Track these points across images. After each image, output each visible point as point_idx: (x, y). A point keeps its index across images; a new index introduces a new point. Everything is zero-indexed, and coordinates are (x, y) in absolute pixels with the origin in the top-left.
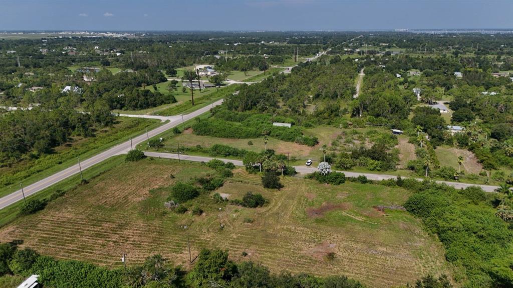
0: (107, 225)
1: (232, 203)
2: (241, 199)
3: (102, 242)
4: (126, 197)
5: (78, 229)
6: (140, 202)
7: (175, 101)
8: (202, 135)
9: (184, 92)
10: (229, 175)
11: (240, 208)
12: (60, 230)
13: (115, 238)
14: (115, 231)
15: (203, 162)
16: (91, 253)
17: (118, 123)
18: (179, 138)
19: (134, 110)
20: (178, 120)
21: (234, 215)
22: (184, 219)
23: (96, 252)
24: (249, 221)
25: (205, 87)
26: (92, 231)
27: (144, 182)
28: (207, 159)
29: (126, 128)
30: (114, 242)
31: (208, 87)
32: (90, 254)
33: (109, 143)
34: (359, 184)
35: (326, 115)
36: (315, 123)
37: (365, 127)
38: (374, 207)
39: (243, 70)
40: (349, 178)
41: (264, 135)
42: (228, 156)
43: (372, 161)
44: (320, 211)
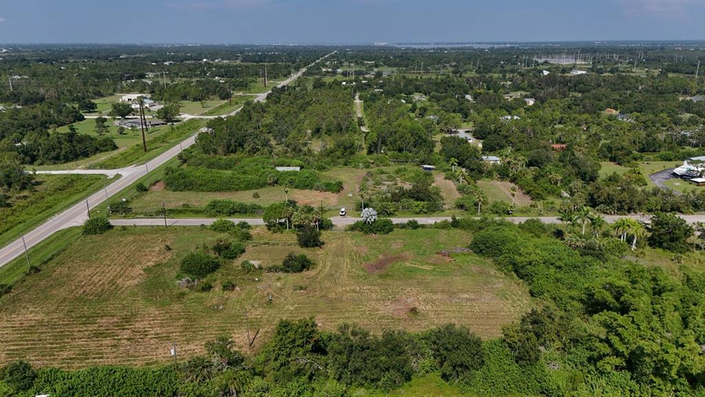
0: (104, 321)
1: (270, 270)
2: (280, 263)
3: (108, 342)
4: (112, 282)
5: (62, 332)
6: (137, 286)
7: (115, 148)
8: (181, 191)
9: (121, 133)
10: (248, 237)
11: (282, 274)
12: (35, 336)
13: (126, 334)
14: (122, 326)
15: (203, 225)
16: (102, 358)
17: (38, 183)
18: (148, 197)
19: (55, 163)
20: (134, 173)
21: (278, 284)
22: (213, 298)
24: (301, 288)
25: (152, 125)
26: (87, 331)
27: (130, 260)
28: (208, 222)
29: (55, 191)
30: (128, 339)
31: (156, 125)
32: (101, 360)
33: (40, 213)
34: (410, 231)
35: (339, 153)
36: (329, 164)
37: (390, 165)
38: (437, 253)
39: (195, 99)
40: (397, 224)
41: (270, 184)
42: (233, 213)
43: (416, 203)
44: (380, 265)
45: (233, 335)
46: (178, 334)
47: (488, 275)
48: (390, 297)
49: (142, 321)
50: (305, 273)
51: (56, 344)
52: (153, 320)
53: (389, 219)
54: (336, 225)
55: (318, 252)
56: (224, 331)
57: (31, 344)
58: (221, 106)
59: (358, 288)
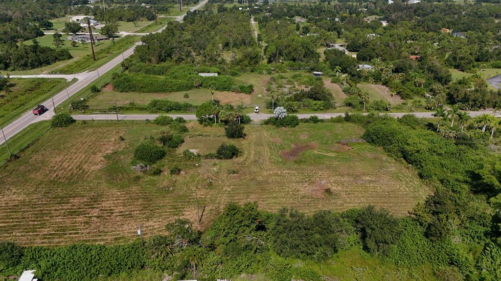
0: (76, 201)
1: (207, 157)
2: (214, 152)
4: (79, 167)
5: (42, 210)
6: (100, 170)
7: (70, 57)
8: (127, 92)
9: (74, 46)
10: (185, 130)
11: (217, 161)
13: (95, 212)
14: (91, 205)
15: (147, 120)
16: (77, 233)
17: (12, 85)
18: (100, 97)
19: (24, 69)
20: (88, 77)
21: (215, 169)
22: (163, 180)
23: (83, 231)
24: (234, 172)
25: (97, 40)
26: (62, 209)
27: (91, 149)
28: (153, 117)
29: (26, 92)
30: (98, 217)
31: (100, 40)
32: (76, 235)
33: (15, 109)
34: (312, 124)
35: (246, 62)
36: (240, 71)
37: (287, 72)
38: (337, 143)
39: (129, 20)
40: (302, 119)
41: (196, 87)
42: (170, 110)
43: (315, 102)
44: (293, 153)
45: (184, 212)
46: (138, 212)
47: (381, 160)
48: (307, 180)
49: (108, 201)
50: (235, 159)
51: (38, 221)
52: (116, 200)
53: (295, 115)
54: (253, 120)
55: (243, 142)
56: (176, 209)
57: (16, 222)
58: (149, 26)
59: (280, 172)
